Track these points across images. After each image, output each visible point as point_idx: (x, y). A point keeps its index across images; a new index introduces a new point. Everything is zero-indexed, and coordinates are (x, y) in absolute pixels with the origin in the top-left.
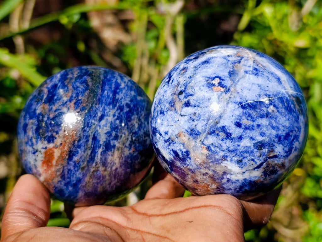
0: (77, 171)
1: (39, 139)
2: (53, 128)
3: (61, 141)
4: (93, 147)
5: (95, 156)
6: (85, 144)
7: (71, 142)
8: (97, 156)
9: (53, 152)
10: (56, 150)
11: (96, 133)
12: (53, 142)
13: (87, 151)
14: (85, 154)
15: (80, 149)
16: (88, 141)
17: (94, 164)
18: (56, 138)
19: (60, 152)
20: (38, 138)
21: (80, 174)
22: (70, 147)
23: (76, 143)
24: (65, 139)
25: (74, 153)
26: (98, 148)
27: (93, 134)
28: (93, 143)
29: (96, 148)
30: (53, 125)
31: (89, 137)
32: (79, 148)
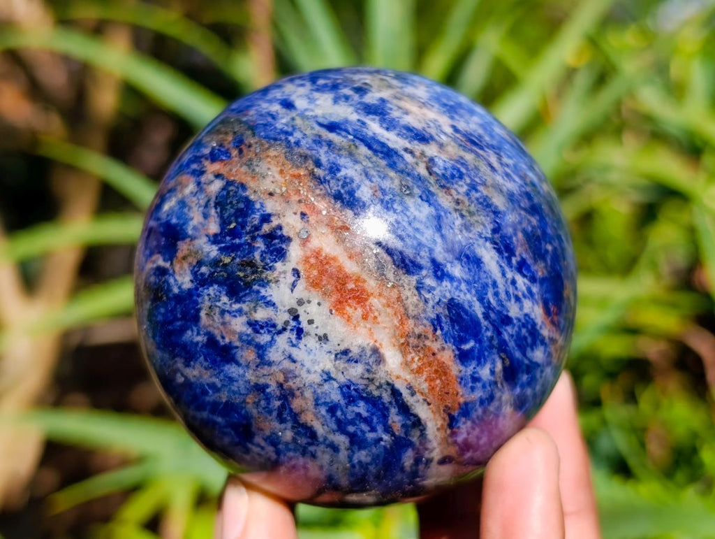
0: (407, 209)
1: (263, 292)
2: (248, 229)
3: (295, 214)
4: (355, 137)
5: (383, 145)
6: (336, 151)
7: (312, 184)
8: (388, 139)
9: (317, 254)
10: (315, 243)
11: (321, 120)
12: (288, 240)
13: (359, 154)
14: (364, 163)
15: (343, 169)
16: (330, 144)
17: (408, 157)
18: (280, 227)
19: (325, 230)
20: (258, 292)
21: (418, 208)
22: (323, 192)
23: (319, 172)
24: (295, 198)
25: (346, 188)
26: (365, 130)
27: (317, 128)
28: (344, 133)
29: (362, 132)
30: (239, 227)
31: (320, 136)
32: (339, 170)
